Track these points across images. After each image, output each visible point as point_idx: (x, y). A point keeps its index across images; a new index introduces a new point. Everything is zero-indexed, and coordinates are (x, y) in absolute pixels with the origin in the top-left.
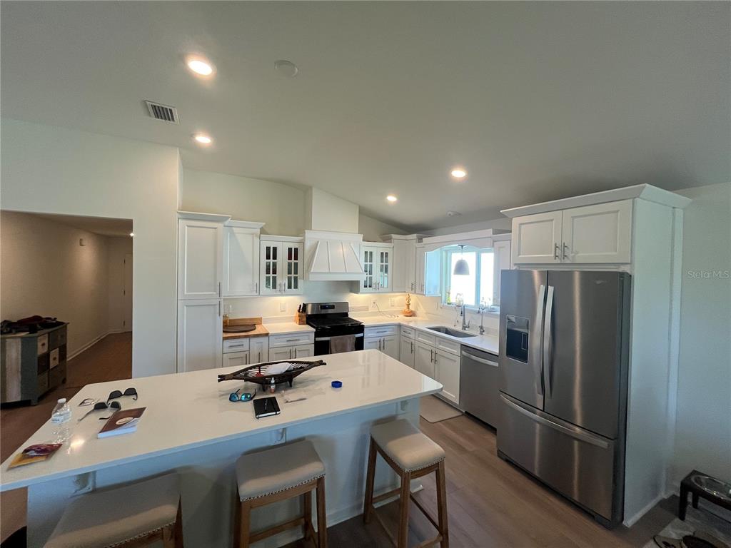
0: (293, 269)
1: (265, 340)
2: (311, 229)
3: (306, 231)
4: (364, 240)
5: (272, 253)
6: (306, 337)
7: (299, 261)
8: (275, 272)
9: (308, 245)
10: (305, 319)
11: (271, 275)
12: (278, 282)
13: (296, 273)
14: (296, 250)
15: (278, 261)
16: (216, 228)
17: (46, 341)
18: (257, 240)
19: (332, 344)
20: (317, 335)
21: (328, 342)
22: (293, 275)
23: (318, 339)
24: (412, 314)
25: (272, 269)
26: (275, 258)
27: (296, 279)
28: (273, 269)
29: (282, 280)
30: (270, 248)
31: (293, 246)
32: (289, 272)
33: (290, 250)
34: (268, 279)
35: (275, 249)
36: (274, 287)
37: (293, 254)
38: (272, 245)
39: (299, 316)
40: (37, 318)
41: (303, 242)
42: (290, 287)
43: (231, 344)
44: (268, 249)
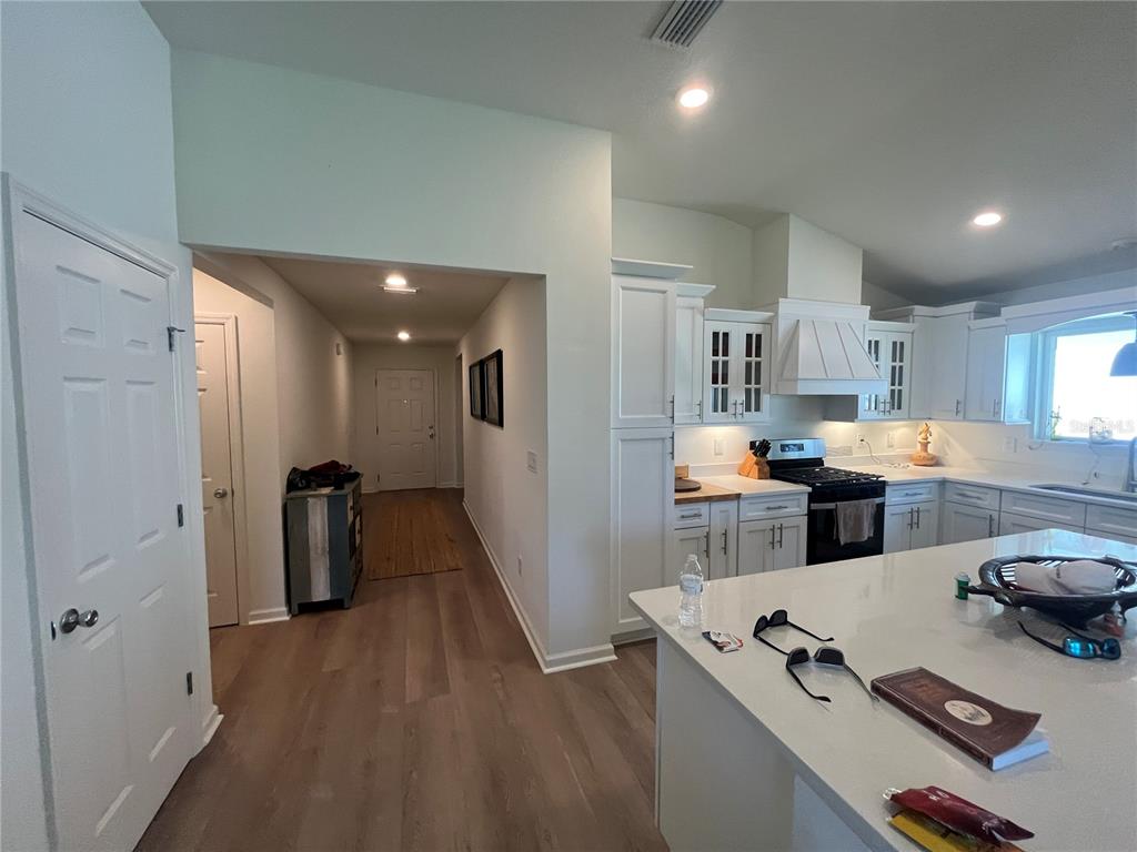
0: (753, 374)
1: (732, 506)
2: (786, 297)
3: (780, 300)
5: (720, 343)
6: (795, 503)
7: (763, 359)
8: (725, 380)
9: (783, 326)
10: (767, 469)
11: (720, 386)
12: (731, 399)
13: (758, 382)
14: (759, 337)
15: (731, 358)
16: (664, 292)
17: (352, 503)
18: (699, 318)
19: (841, 516)
20: (812, 498)
21: (831, 511)
22: (753, 386)
23: (815, 506)
24: (935, 462)
25: (719, 375)
26: (726, 353)
27: (758, 391)
28: (723, 375)
29: (737, 397)
30: (718, 333)
31: (755, 330)
32: (748, 381)
33: (749, 336)
34: (714, 393)
35: (726, 337)
36: (725, 408)
37: (754, 344)
38: (721, 328)
41: (768, 323)
42: (748, 409)
43: (685, 513)
44: (716, 335)
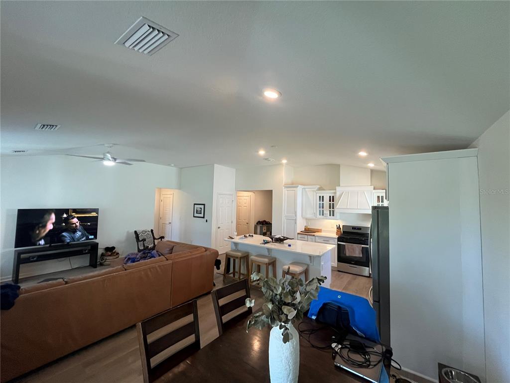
0: (332, 207)
2: (339, 186)
3: (337, 187)
4: (374, 189)
6: (333, 241)
7: (334, 202)
8: (323, 208)
9: (338, 194)
10: (340, 233)
11: (321, 209)
12: (325, 212)
14: (333, 197)
15: (325, 202)
17: (266, 228)
18: (315, 193)
19: (346, 247)
21: (344, 245)
22: (332, 209)
23: (339, 243)
25: (322, 206)
26: (323, 201)
27: (333, 211)
29: (327, 212)
31: (331, 195)
32: (330, 208)
33: (330, 197)
34: (320, 211)
35: (323, 197)
36: (323, 215)
37: (332, 199)
38: (321, 195)
39: (337, 231)
40: (265, 221)
41: (335, 193)
42: (330, 215)
43: (300, 237)
44: (320, 197)
